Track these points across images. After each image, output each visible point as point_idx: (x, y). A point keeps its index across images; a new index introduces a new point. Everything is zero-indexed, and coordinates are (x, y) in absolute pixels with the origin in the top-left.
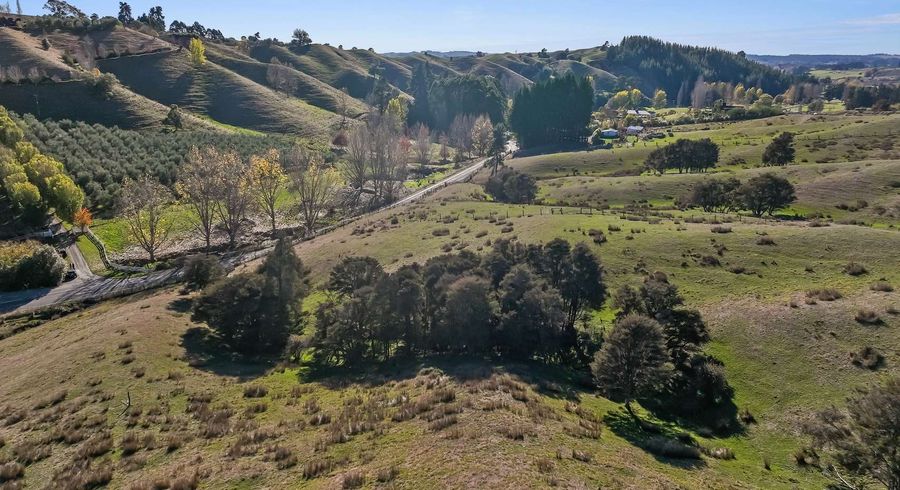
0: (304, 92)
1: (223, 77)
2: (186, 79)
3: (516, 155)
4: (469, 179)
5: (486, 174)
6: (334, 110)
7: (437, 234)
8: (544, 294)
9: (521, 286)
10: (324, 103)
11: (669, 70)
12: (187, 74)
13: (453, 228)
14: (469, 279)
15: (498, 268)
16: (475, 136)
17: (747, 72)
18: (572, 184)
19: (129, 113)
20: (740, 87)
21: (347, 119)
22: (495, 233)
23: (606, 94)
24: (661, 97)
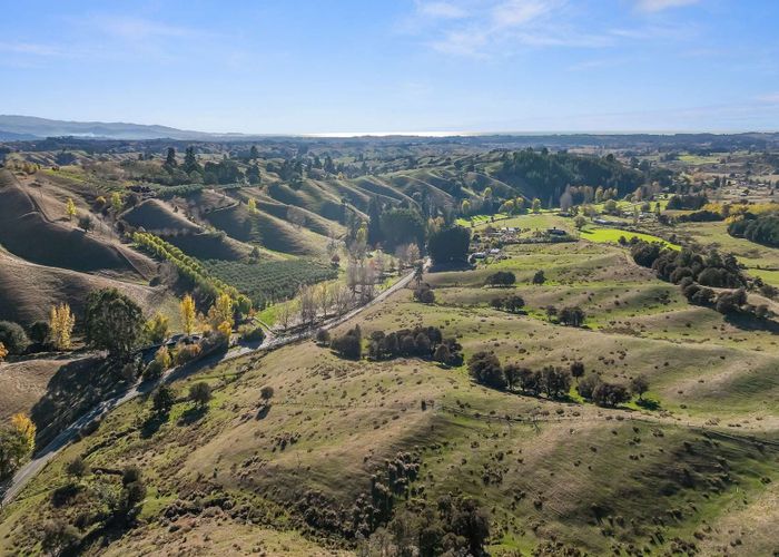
0: (309, 224)
1: (267, 221)
2: (248, 223)
3: (431, 270)
4: (406, 286)
5: (414, 283)
6: (326, 234)
7: (397, 320)
8: (427, 340)
9: (421, 338)
10: (320, 230)
11: (547, 179)
12: (247, 220)
13: (402, 317)
14: (408, 337)
15: (415, 333)
16: (409, 254)
17: (609, 174)
18: (452, 293)
19: (233, 251)
20: (599, 190)
21: (336, 241)
22: (416, 321)
23: (500, 200)
24: (537, 203)
